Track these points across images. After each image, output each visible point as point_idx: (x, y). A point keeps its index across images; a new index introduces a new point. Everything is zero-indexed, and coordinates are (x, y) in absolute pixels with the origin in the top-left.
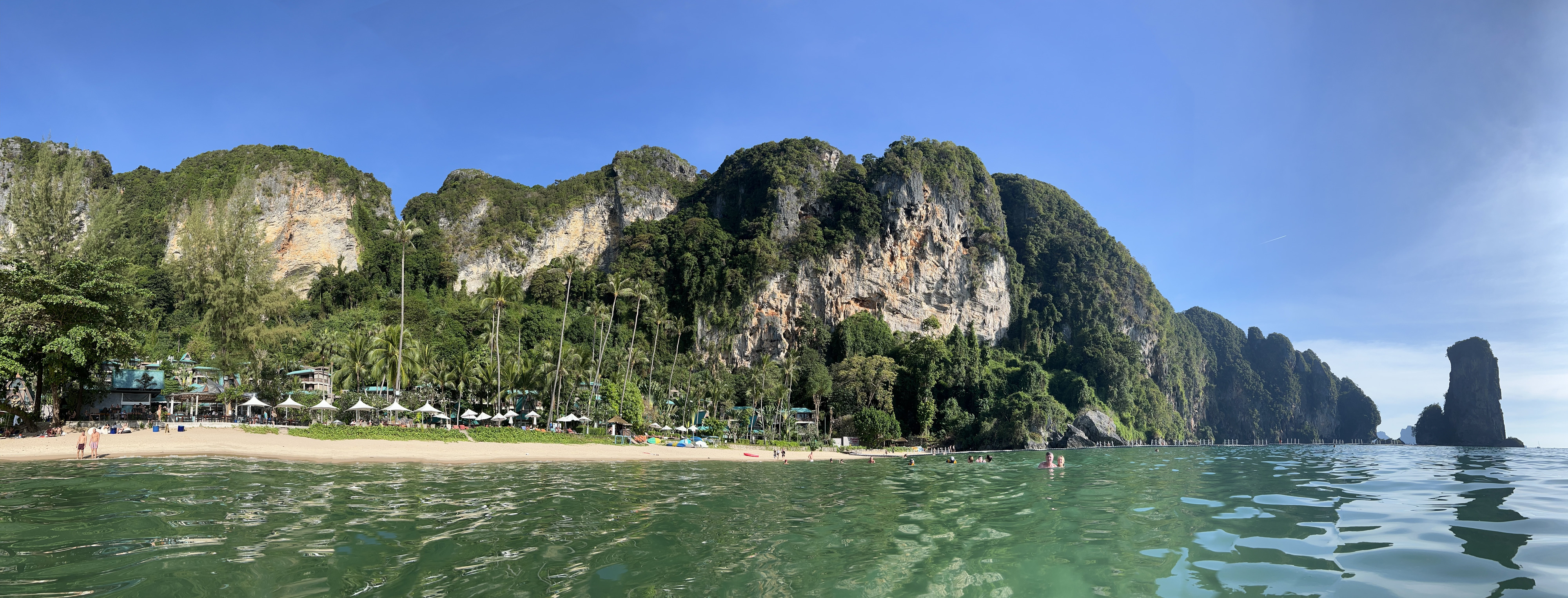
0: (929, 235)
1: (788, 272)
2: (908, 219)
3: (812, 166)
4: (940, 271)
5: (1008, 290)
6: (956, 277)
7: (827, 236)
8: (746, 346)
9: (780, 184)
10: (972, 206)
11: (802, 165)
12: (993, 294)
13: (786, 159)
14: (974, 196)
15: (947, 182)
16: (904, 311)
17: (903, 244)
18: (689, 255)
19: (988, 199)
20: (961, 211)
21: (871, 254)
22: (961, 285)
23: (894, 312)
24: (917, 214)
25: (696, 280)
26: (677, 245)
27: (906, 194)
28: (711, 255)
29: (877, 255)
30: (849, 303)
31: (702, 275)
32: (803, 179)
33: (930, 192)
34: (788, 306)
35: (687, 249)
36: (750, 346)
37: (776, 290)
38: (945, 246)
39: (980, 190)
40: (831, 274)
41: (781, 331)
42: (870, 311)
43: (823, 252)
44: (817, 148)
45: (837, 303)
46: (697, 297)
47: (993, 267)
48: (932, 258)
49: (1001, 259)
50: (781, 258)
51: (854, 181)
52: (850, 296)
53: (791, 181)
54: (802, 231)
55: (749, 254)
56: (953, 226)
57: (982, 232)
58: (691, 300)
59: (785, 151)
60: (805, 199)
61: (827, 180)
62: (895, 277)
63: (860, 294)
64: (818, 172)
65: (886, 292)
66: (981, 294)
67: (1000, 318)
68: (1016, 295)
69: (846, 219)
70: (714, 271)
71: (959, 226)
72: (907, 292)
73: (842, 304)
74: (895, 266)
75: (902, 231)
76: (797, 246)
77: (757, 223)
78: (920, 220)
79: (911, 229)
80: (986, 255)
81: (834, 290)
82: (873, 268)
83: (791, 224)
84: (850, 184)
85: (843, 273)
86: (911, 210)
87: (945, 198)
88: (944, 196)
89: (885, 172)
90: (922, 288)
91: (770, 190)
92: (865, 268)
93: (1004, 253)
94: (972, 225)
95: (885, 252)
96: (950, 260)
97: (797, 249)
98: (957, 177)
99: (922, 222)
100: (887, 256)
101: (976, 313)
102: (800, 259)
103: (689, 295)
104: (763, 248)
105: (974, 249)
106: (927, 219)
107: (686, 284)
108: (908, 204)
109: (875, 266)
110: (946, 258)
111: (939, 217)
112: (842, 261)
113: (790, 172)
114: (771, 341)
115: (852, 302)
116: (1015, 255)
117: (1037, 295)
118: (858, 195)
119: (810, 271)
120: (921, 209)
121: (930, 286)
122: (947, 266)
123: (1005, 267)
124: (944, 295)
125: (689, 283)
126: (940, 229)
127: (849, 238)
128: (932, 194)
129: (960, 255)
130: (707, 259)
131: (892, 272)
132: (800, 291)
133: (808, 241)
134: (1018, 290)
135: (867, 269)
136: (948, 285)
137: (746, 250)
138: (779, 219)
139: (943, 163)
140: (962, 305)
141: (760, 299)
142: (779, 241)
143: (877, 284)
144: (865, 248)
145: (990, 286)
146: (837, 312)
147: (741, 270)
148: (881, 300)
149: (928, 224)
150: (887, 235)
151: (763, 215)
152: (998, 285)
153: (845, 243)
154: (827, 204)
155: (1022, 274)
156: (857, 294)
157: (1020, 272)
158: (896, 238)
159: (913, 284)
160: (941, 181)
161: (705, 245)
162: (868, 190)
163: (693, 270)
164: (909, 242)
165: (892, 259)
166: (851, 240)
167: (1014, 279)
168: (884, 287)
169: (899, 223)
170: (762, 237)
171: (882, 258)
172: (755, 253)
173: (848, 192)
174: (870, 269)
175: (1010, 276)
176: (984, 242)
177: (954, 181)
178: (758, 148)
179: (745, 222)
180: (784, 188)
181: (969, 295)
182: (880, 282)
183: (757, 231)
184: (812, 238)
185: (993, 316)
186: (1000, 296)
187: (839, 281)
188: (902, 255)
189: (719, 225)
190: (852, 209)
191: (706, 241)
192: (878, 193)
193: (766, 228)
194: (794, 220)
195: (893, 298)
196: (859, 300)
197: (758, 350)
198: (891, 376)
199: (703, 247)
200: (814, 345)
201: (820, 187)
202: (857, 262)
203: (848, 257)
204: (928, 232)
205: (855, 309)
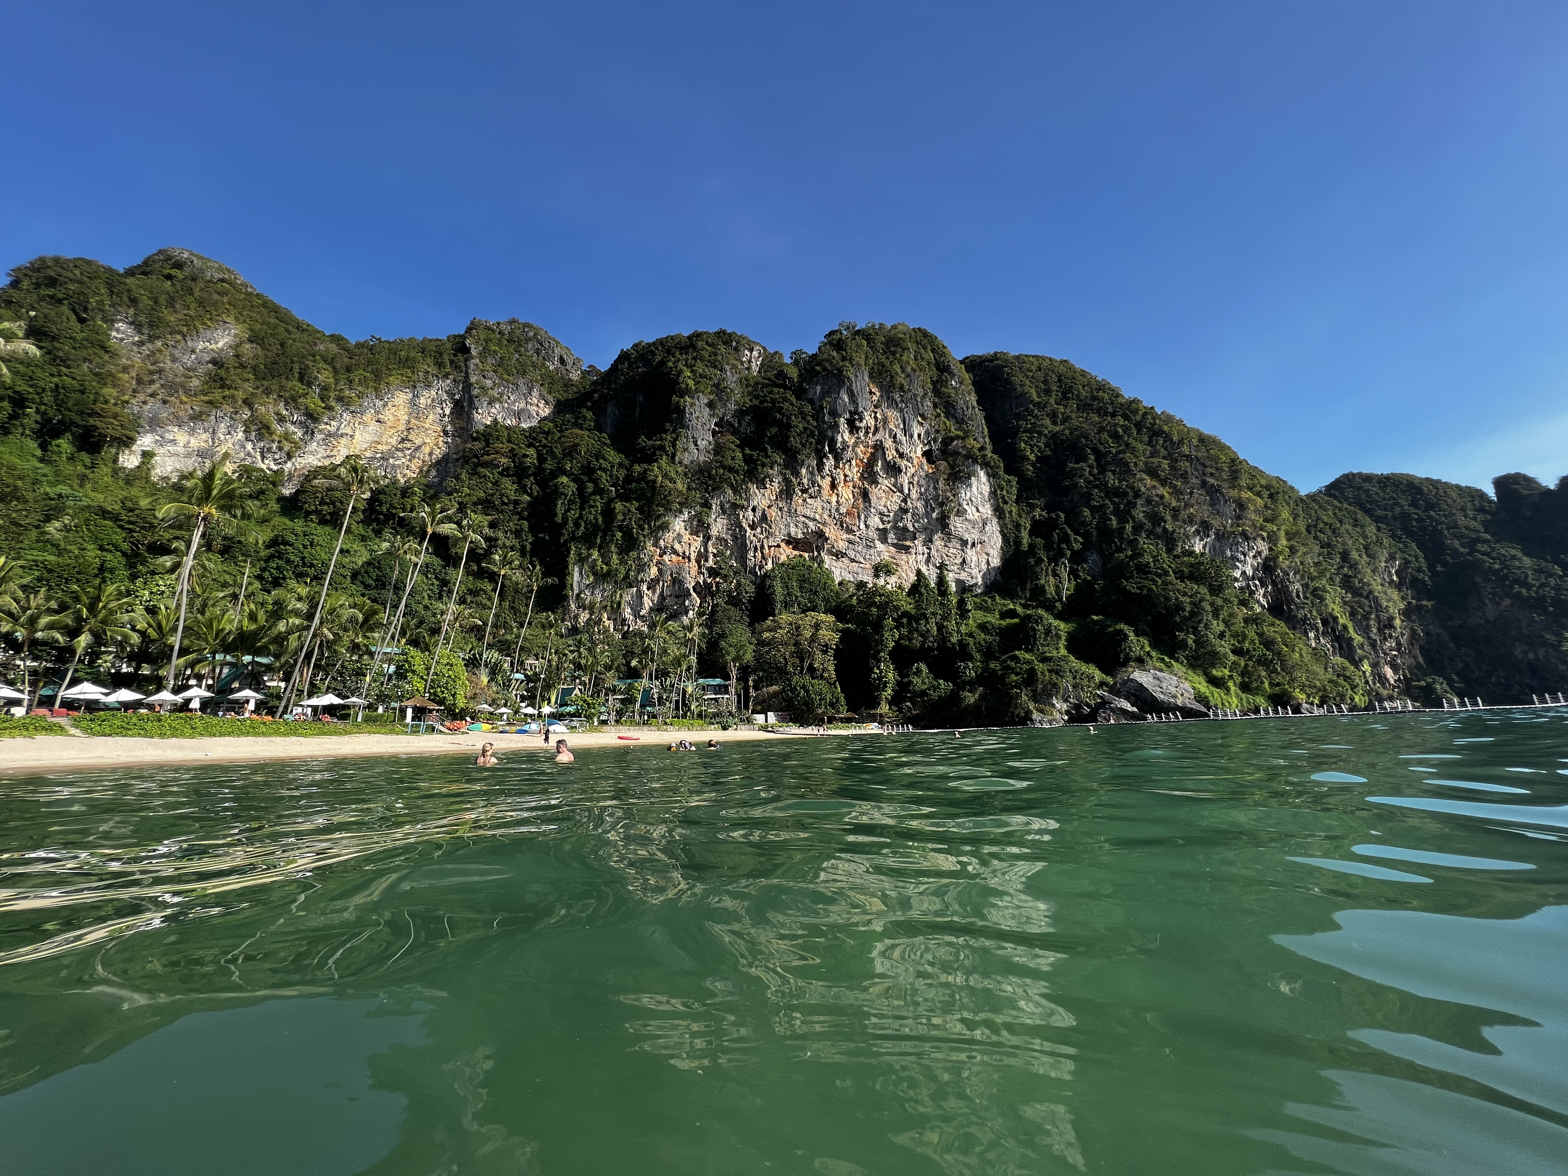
0: (880, 452)
1: (698, 508)
2: (851, 432)
3: (728, 368)
4: (897, 498)
5: (995, 515)
6: (919, 504)
7: (747, 460)
8: (641, 604)
9: (687, 392)
10: (935, 406)
11: (715, 367)
12: (974, 523)
13: (695, 359)
14: (937, 392)
15: (901, 379)
16: (852, 554)
17: (847, 466)
18: (564, 479)
19: (957, 394)
20: (921, 416)
21: (805, 481)
22: (927, 514)
23: (838, 555)
24: (863, 425)
25: (573, 514)
26: (549, 465)
27: (847, 400)
28: (596, 482)
29: (814, 483)
30: (778, 546)
31: (582, 508)
32: (717, 386)
33: (878, 394)
34: (699, 551)
35: (564, 472)
36: (647, 603)
37: (683, 531)
38: (903, 463)
39: (944, 383)
40: (754, 510)
41: (690, 584)
42: (806, 555)
43: (743, 481)
44: (734, 344)
45: (762, 547)
46: (573, 538)
47: (970, 485)
48: (885, 482)
49: (982, 474)
50: (689, 489)
51: (780, 386)
52: (779, 538)
53: (702, 388)
54: (716, 454)
55: (647, 483)
56: (911, 436)
57: (952, 439)
58: (566, 541)
59: (693, 346)
60: (720, 412)
61: (747, 386)
62: (837, 510)
63: (793, 534)
64: (736, 376)
65: (827, 531)
66: (957, 525)
67: (988, 554)
68: (1007, 521)
69: (772, 437)
70: (598, 504)
71: (919, 435)
72: (855, 528)
73: (770, 547)
74: (838, 495)
75: (844, 449)
76: (709, 473)
77: (658, 443)
78: (867, 433)
79: (856, 445)
80: (959, 471)
81: (759, 530)
82: (809, 501)
83: (702, 444)
84: (776, 390)
85: (769, 507)
86: (855, 420)
87: (898, 400)
88: (897, 397)
89: (819, 373)
90: (875, 521)
91: (675, 398)
92: (797, 499)
93: (985, 465)
94: (937, 431)
95: (823, 477)
96: (910, 483)
97: (710, 477)
98: (913, 369)
99: (871, 435)
100: (826, 483)
101: (952, 550)
102: (713, 490)
103: (563, 534)
104: (665, 476)
105: (943, 465)
106: (876, 430)
107: (559, 519)
108: (850, 412)
109: (811, 497)
110: (904, 480)
111: (892, 426)
112: (767, 492)
113: (701, 376)
114: (677, 597)
115: (783, 545)
116: (1002, 465)
117: (1040, 515)
118: (786, 405)
119: (727, 506)
120: (867, 418)
121: (885, 519)
122: (906, 491)
123: (987, 484)
124: (905, 529)
125: (563, 518)
126: (895, 442)
127: (776, 462)
128: (881, 396)
129: (923, 474)
130: (590, 487)
131: (834, 503)
132: (714, 531)
133: (724, 467)
134: (1010, 512)
135: (800, 501)
136: (909, 515)
137: (643, 477)
138: (687, 437)
139: (894, 353)
140: (931, 541)
141: (662, 543)
142: (686, 467)
143: (815, 520)
144: (797, 474)
145: (969, 511)
146: (763, 557)
147: (637, 504)
148: (820, 541)
149: (878, 437)
150: (825, 456)
151: (666, 431)
152: (980, 509)
153: (772, 468)
154: (748, 418)
155: (1014, 490)
156: (789, 535)
157: (1011, 487)
158: (838, 458)
159: (863, 517)
160: (892, 377)
161: (588, 467)
162: (798, 398)
163: (570, 500)
164: (854, 462)
165: (833, 486)
166: (779, 465)
167: (1003, 498)
168: (824, 524)
169: (840, 439)
170: (664, 461)
171: (819, 486)
172: (654, 482)
173: (773, 401)
174: (804, 500)
175: (996, 496)
176: (956, 453)
177: (908, 376)
178: (661, 342)
179: (643, 441)
180: (693, 397)
181: (939, 527)
182: (817, 517)
183: (658, 453)
184: (729, 462)
185: (977, 553)
186: (985, 524)
187: (764, 518)
188: (845, 481)
189: (608, 442)
190: (779, 423)
191: (589, 463)
192: (811, 401)
193: (670, 450)
194: (705, 440)
195: (837, 537)
196: (791, 541)
197: (659, 608)
198: (829, 636)
199: (588, 471)
200: (734, 601)
201: (737, 397)
202: (787, 493)
203: (775, 486)
204: (879, 447)
205: (786, 553)
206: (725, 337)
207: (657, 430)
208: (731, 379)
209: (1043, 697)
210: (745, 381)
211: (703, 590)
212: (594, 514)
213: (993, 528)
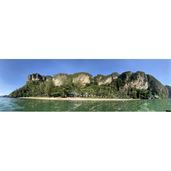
10: (144, 77)
17: (138, 81)
23: (137, 87)
25: (119, 84)
27: (138, 76)
29: (136, 82)
33: (140, 76)
34: (128, 86)
37: (126, 85)
43: (131, 81)
48: (141, 82)
50: (127, 82)
51: (133, 75)
53: (128, 75)
59: (127, 72)
69: (133, 78)
71: (143, 79)
75: (138, 79)
88: (142, 76)
89: (136, 74)
91: (126, 76)
101: (145, 87)
103: (119, 86)
104: (125, 81)
119: (129, 83)
121: (140, 84)
124: (142, 85)
129: (143, 82)
133: (129, 81)
139: (142, 73)
147: (123, 83)
150: (136, 80)
152: (147, 84)
162: (135, 76)
166: (133, 80)
181: (144, 85)
187: (132, 84)
189: (121, 79)
194: (128, 79)
195: (137, 85)
196: (134, 86)
197: (125, 90)
198: (136, 93)
199: (120, 81)
200: (130, 90)
201: (130, 76)
202: (134, 82)
203: (133, 82)
204: (140, 79)
205: (133, 87)
206: (129, 72)
207: (125, 78)
208: (130, 74)
209: (150, 97)
210: (131, 75)
211: (128, 89)
212: (121, 84)
213: (147, 86)
